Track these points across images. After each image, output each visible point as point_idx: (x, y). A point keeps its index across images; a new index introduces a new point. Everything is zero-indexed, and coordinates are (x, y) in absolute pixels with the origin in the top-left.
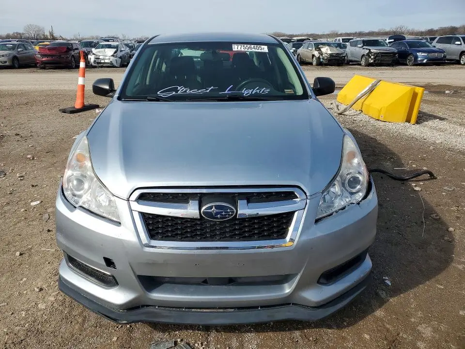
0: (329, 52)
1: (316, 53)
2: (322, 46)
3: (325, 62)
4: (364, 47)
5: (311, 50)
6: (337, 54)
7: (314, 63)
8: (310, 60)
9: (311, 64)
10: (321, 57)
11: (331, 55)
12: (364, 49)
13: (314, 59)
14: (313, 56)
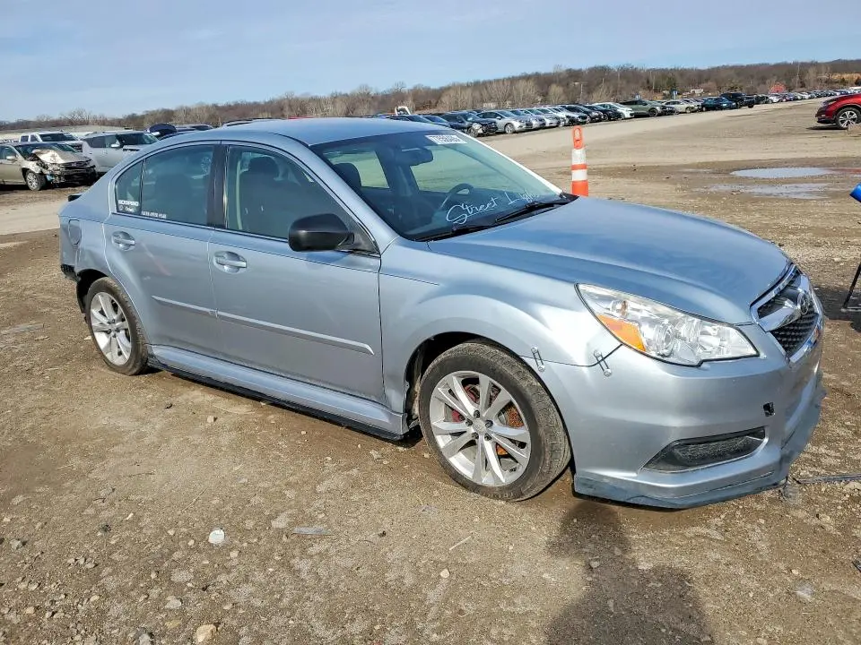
0: (61, 161)
1: (32, 165)
2: (39, 150)
3: (57, 180)
4: (125, 147)
5: (13, 161)
6: (78, 163)
7: (34, 184)
8: (21, 181)
9: (25, 188)
10: (45, 172)
11: (68, 166)
12: (125, 150)
13: (30, 177)
14: (25, 171)
